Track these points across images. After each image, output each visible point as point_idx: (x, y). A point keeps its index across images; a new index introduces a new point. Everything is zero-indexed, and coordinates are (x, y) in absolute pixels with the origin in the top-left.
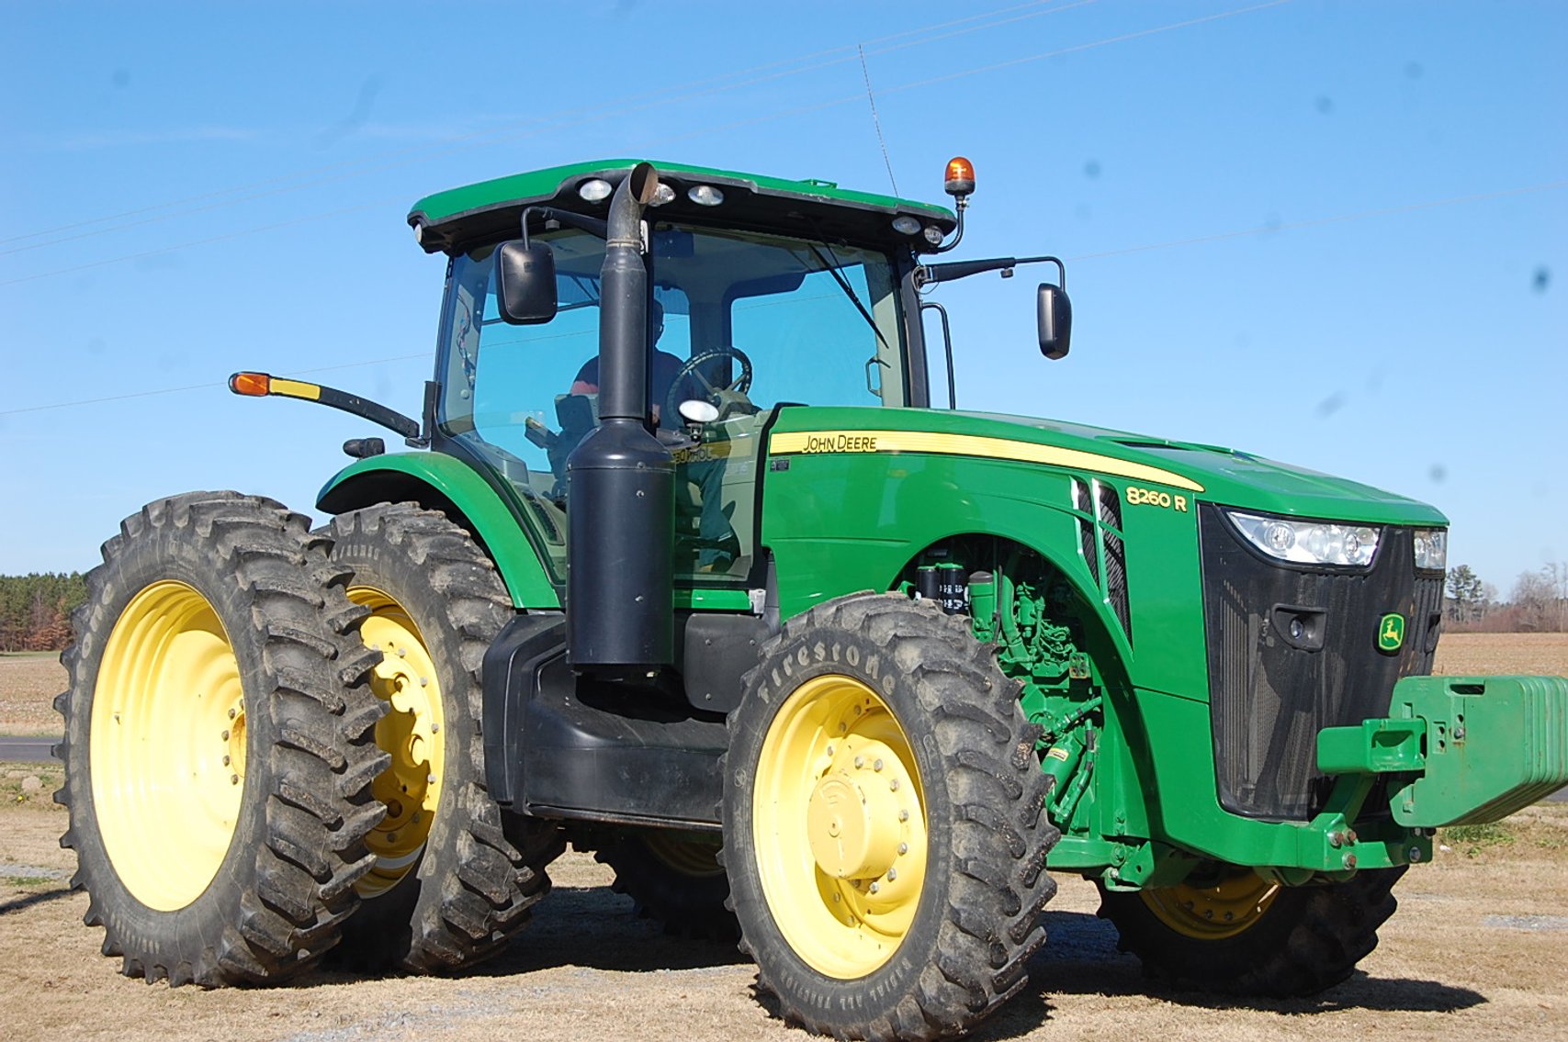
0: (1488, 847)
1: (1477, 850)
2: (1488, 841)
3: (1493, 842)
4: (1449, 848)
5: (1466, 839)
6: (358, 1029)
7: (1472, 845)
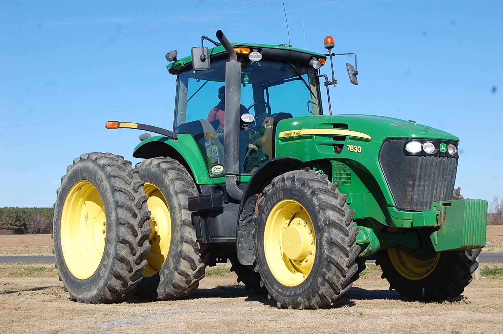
0: (499, 277)
1: (496, 278)
2: (499, 275)
3: (501, 275)
4: (485, 278)
5: (491, 274)
6: (140, 317)
7: (494, 276)
